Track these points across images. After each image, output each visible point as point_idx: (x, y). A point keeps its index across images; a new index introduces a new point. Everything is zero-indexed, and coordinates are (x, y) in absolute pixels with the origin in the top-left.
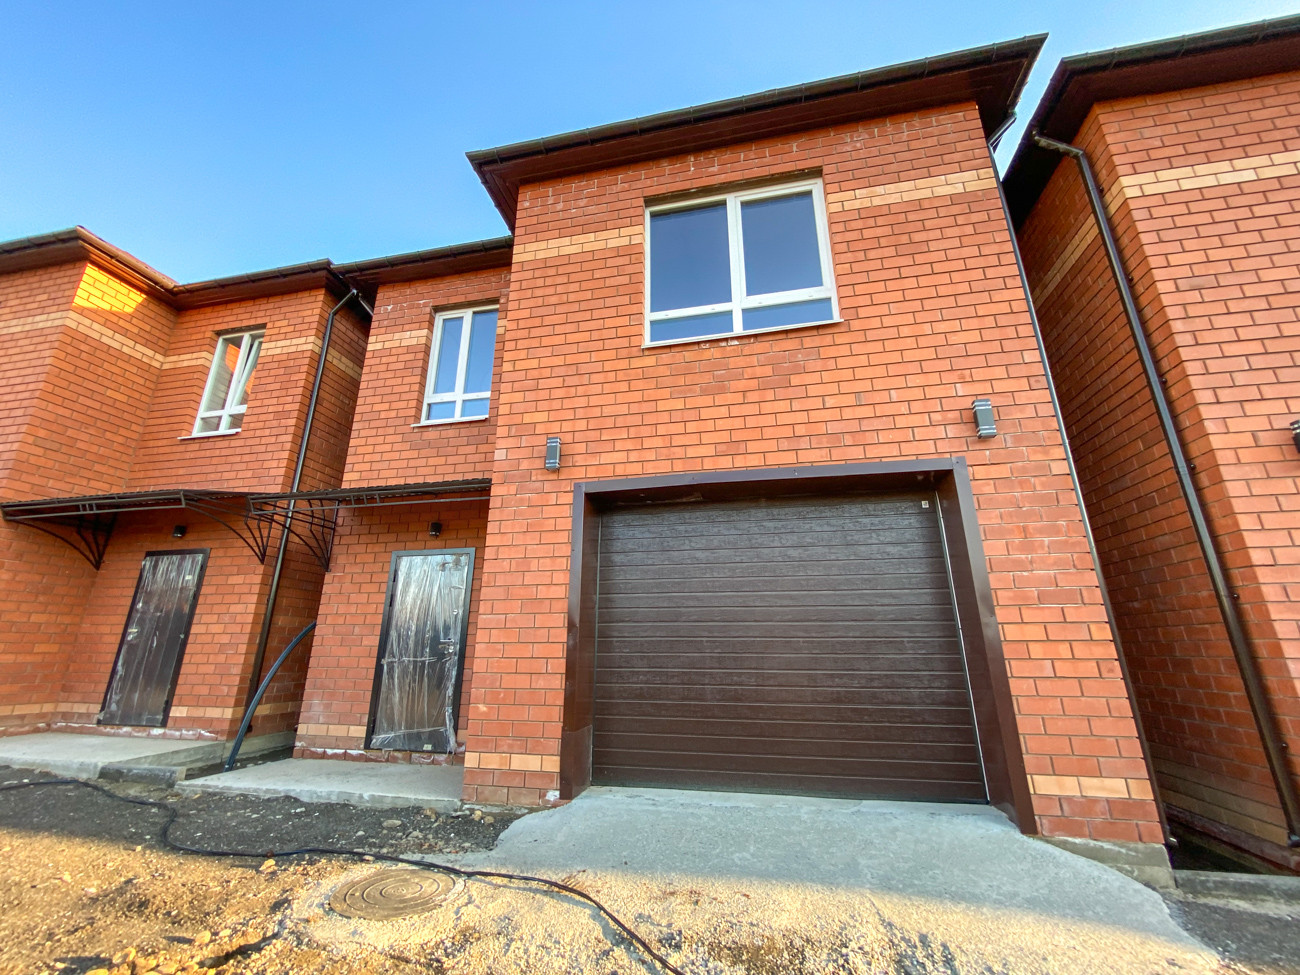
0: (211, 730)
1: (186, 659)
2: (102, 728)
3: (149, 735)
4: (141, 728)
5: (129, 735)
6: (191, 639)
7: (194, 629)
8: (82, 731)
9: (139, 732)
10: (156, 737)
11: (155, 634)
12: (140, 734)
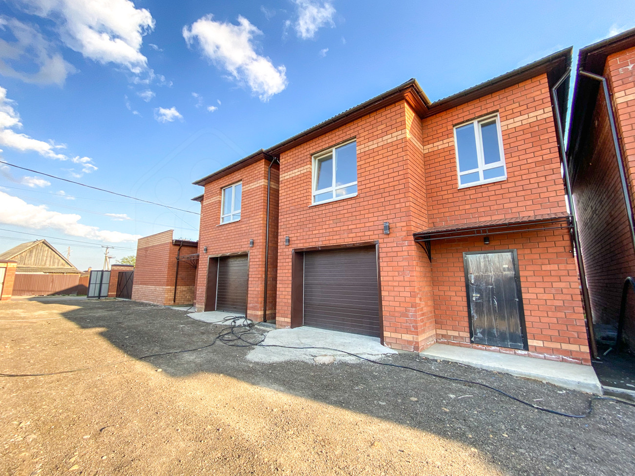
0: (571, 357)
1: (526, 313)
2: (474, 345)
3: (515, 353)
4: (508, 349)
5: (500, 352)
6: (524, 302)
7: (524, 296)
8: (460, 345)
9: (506, 350)
10: (521, 355)
11: (493, 298)
12: (508, 352)
